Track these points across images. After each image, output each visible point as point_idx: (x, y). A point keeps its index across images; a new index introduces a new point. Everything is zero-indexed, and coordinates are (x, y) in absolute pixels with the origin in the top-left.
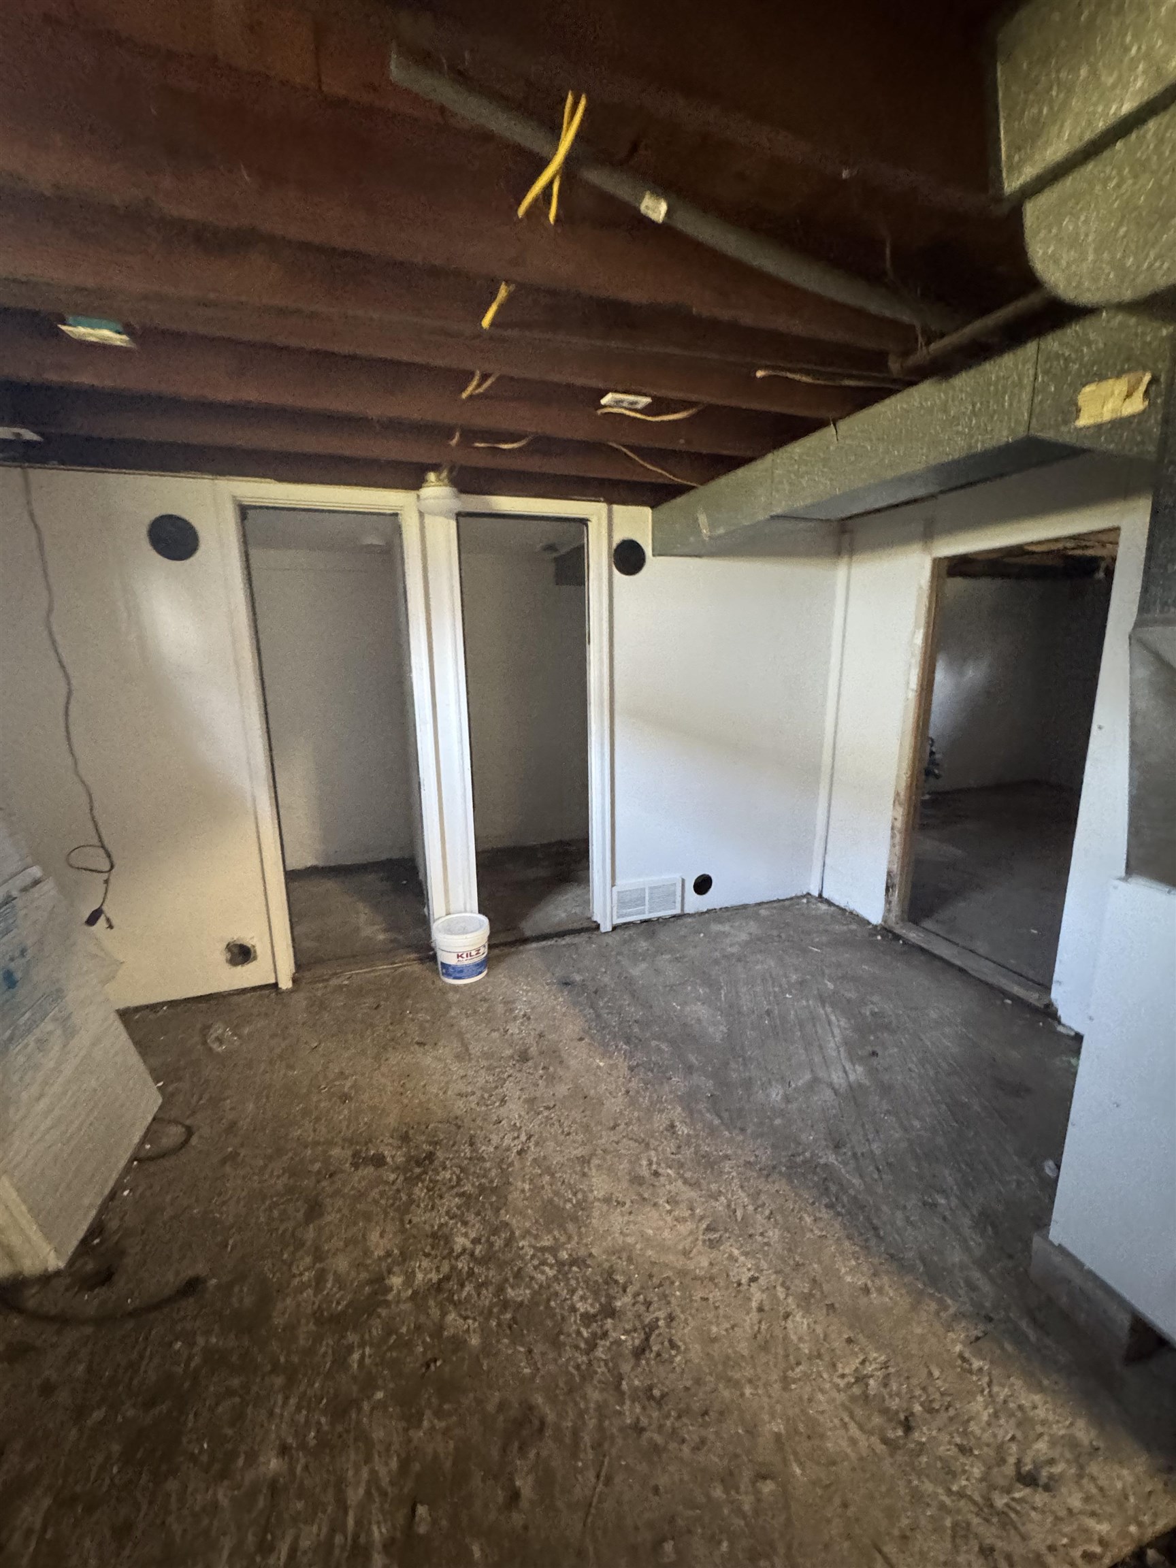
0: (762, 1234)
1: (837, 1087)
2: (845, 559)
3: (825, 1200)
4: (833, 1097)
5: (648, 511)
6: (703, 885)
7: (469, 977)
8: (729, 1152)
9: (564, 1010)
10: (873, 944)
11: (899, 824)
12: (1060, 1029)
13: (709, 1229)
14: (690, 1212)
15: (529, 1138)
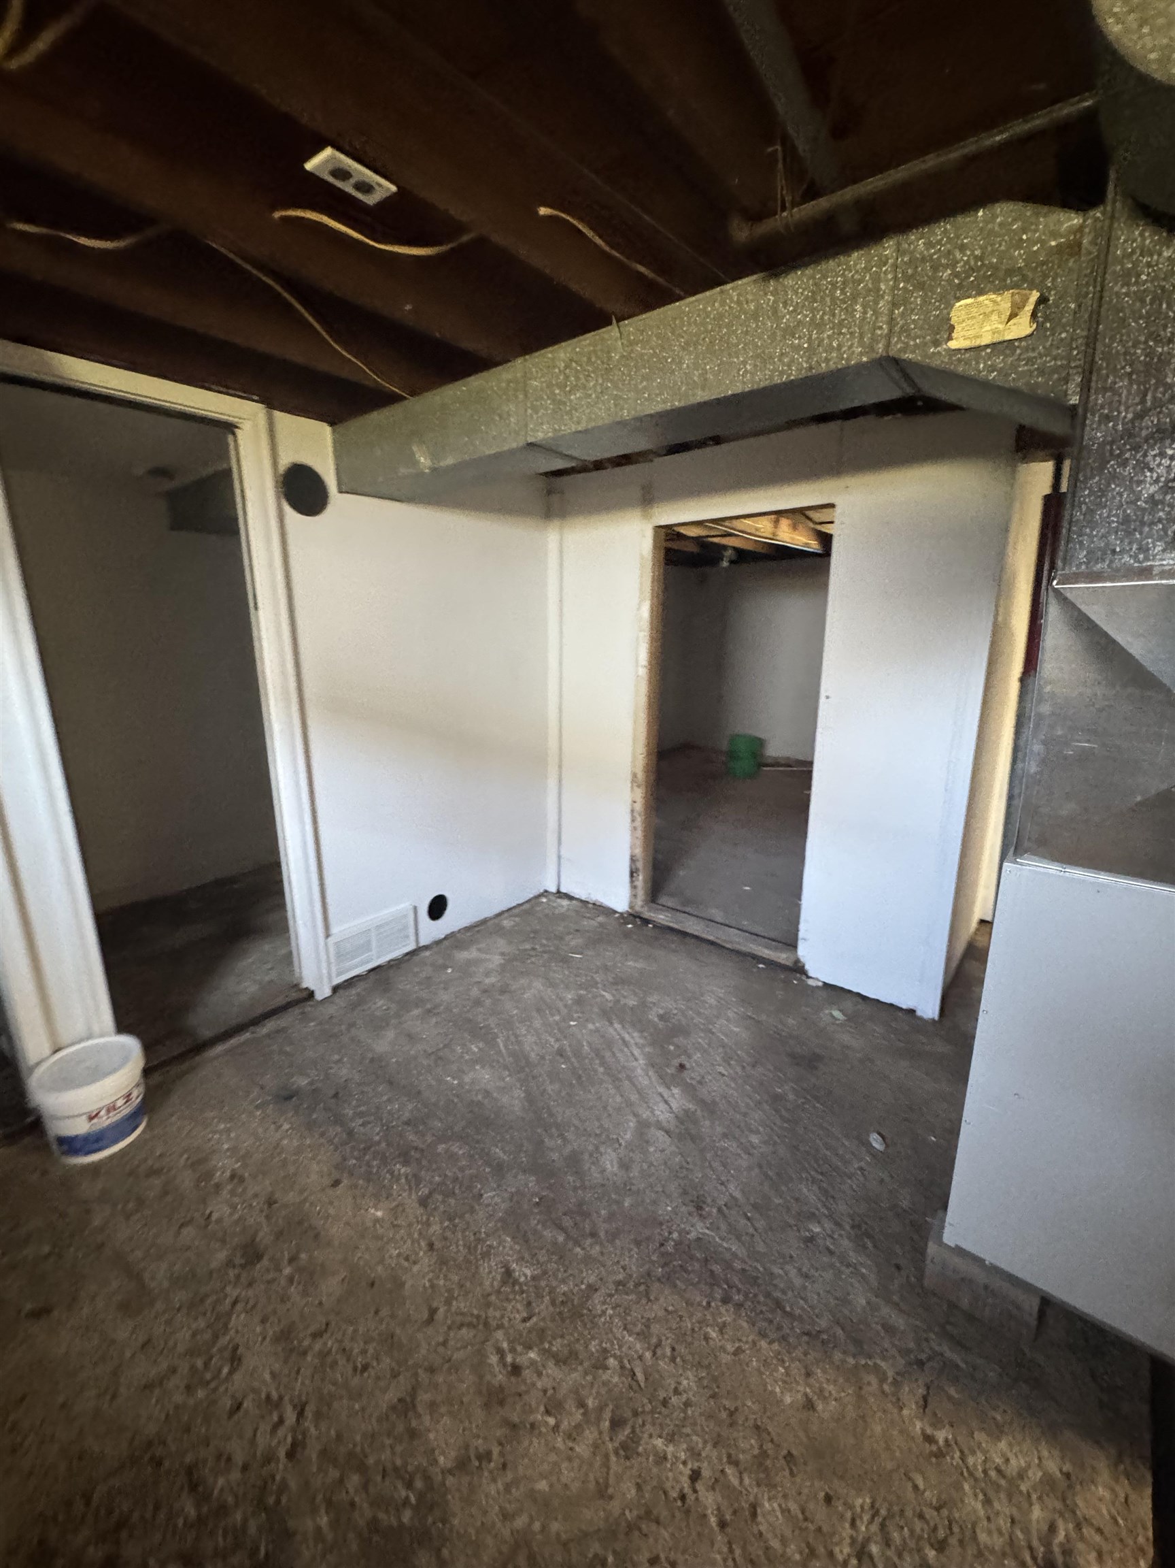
0: (676, 1392)
1: (665, 1124)
2: (556, 523)
3: (718, 1294)
4: (668, 1140)
5: (326, 429)
6: (438, 907)
7: (116, 1141)
8: (592, 1279)
9: (295, 1143)
10: (627, 935)
11: (639, 807)
12: (810, 982)
13: (616, 1424)
14: (582, 1411)
15: (301, 1414)
